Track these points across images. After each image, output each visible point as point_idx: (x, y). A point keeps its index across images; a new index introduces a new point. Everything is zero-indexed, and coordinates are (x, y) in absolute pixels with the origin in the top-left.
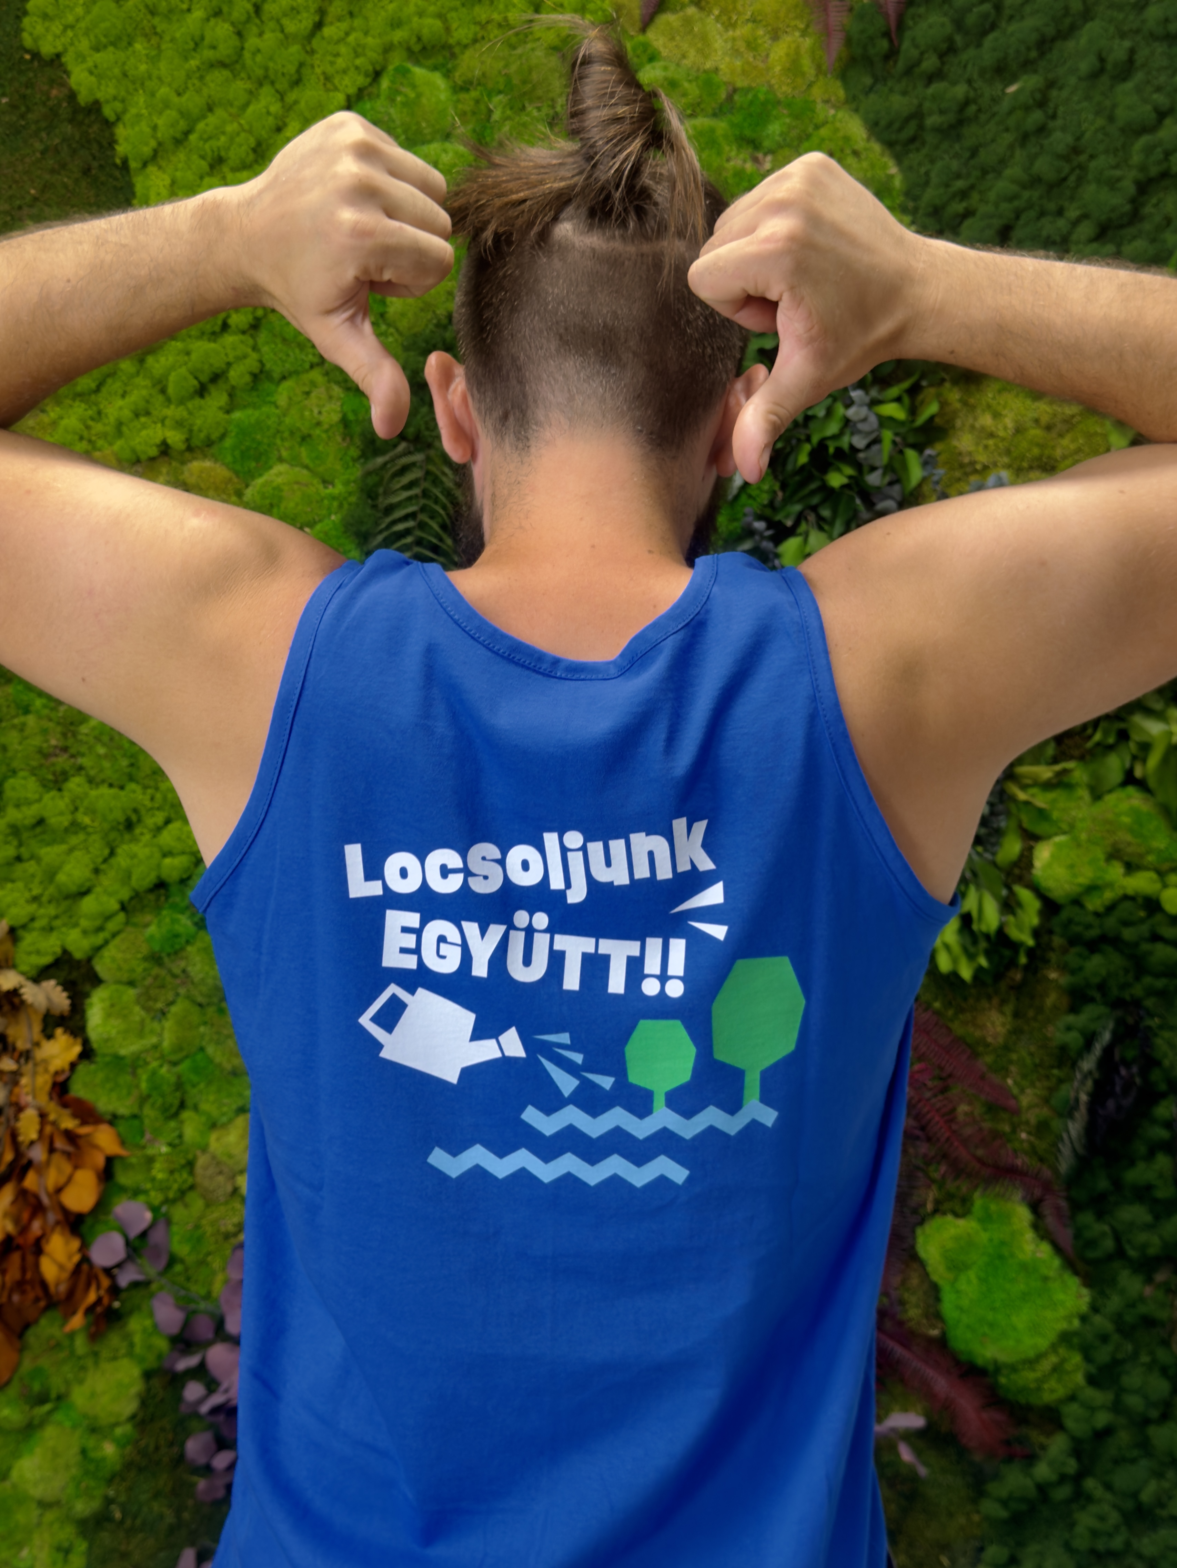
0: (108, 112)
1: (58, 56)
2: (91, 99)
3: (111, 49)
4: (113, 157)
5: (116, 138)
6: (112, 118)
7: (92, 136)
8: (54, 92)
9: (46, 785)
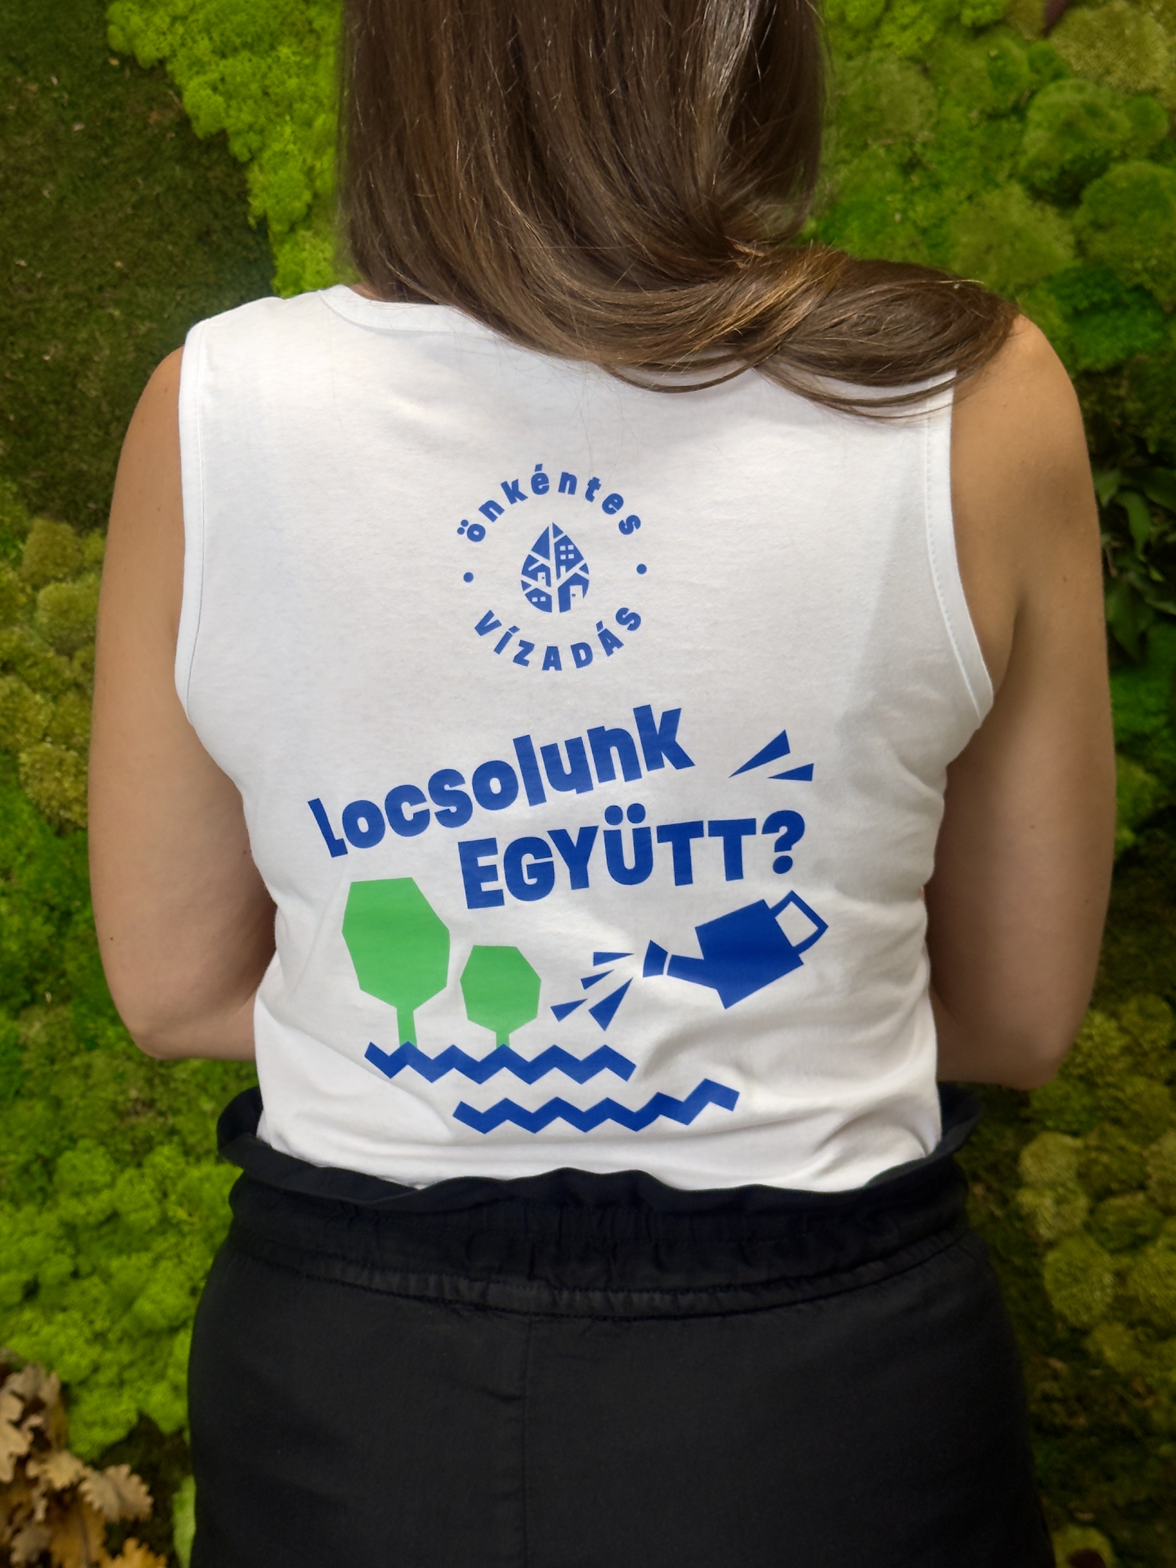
0: (237, 147)
1: (162, 62)
2: (213, 130)
3: (245, 54)
4: (245, 214)
5: (248, 186)
6: (244, 157)
7: (214, 183)
8: (154, 117)
9: (120, 1161)
